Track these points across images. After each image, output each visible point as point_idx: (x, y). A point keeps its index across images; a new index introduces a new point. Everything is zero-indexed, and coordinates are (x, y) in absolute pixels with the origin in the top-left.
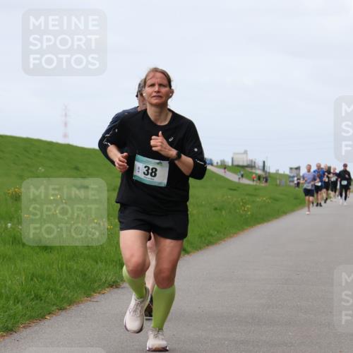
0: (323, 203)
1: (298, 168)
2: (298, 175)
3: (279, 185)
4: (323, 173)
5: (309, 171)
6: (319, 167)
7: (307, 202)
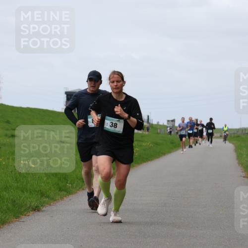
0: (193, 145)
1: (173, 121)
2: (174, 125)
3: (160, 133)
4: (193, 124)
5: (183, 122)
6: (191, 119)
7: (181, 144)
